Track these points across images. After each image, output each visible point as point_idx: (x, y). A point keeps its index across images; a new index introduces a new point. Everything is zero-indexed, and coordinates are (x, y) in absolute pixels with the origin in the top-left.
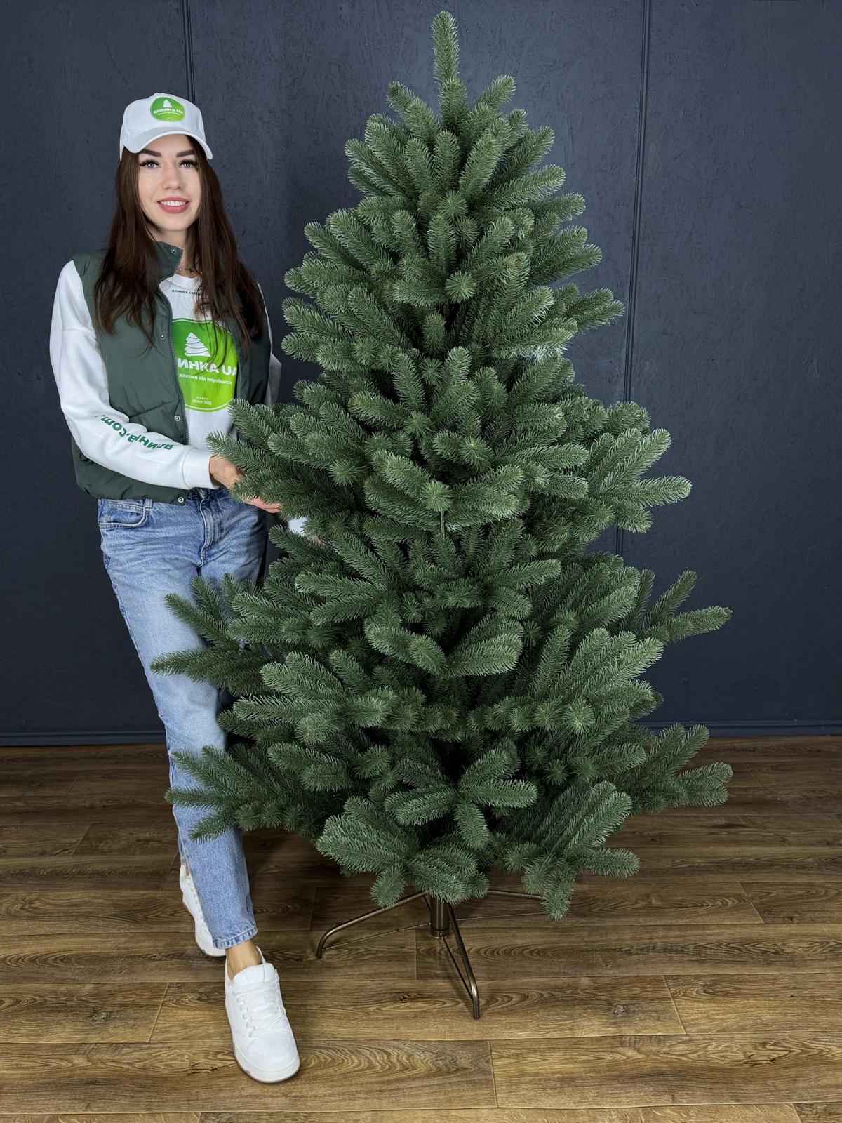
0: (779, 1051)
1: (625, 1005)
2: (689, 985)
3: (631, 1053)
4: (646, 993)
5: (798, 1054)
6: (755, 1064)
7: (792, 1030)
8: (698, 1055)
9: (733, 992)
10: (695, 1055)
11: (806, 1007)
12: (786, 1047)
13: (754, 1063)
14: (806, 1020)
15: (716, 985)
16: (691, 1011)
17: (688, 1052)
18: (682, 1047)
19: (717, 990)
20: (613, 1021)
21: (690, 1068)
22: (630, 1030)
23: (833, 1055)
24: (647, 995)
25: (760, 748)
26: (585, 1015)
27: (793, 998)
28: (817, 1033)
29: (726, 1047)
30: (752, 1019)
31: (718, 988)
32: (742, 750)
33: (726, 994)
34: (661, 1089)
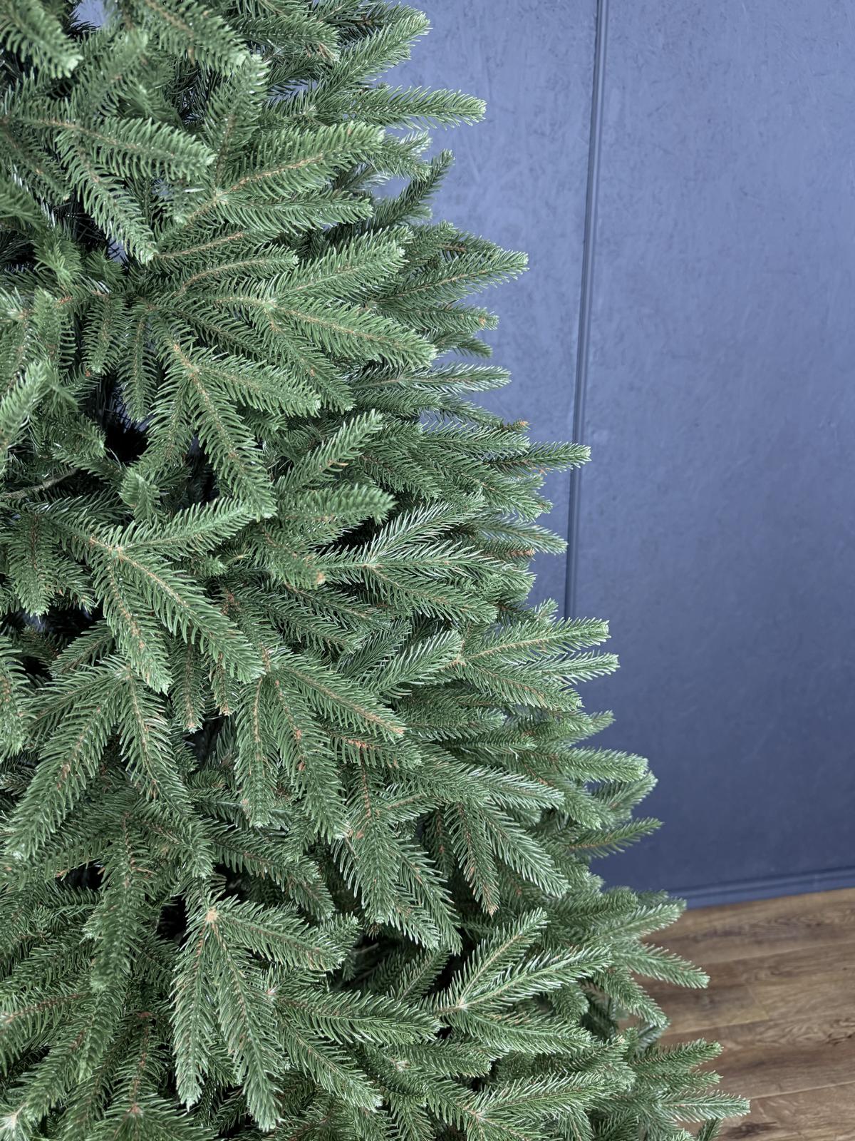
25: (747, 928)
32: (727, 933)
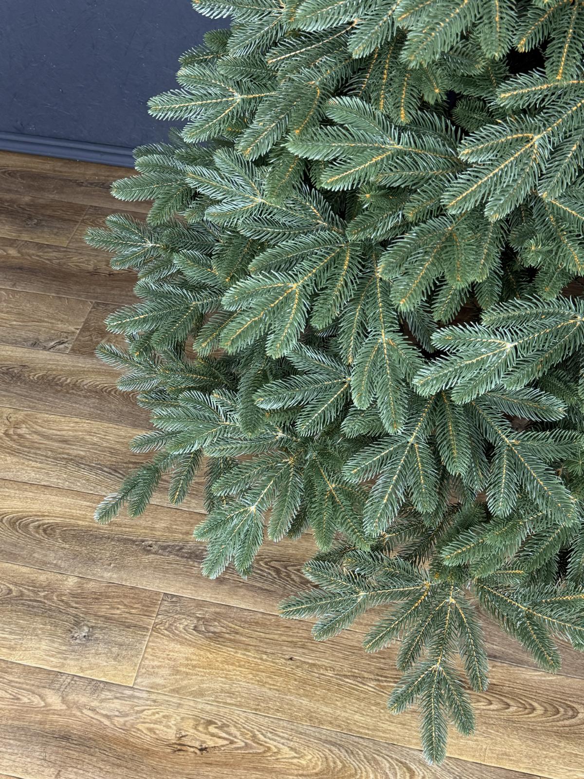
0: (220, 737)
1: (92, 627)
2: (183, 614)
3: (54, 700)
4: (127, 615)
5: (238, 748)
6: (179, 750)
7: (256, 710)
8: (127, 721)
9: (227, 636)
10: (122, 720)
11: (295, 680)
12: (230, 734)
13: (179, 747)
14: (282, 700)
15: (215, 620)
16: (159, 654)
17: (117, 713)
18: (117, 704)
19: (212, 629)
20: (64, 648)
21: (105, 736)
22: (76, 666)
23: (277, 759)
24: (126, 618)
26: (40, 632)
27: (290, 662)
28: (281, 722)
29: (164, 717)
30: (222, 682)
31: (215, 626)
33: (216, 637)
34: (53, 758)
